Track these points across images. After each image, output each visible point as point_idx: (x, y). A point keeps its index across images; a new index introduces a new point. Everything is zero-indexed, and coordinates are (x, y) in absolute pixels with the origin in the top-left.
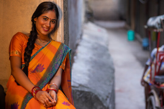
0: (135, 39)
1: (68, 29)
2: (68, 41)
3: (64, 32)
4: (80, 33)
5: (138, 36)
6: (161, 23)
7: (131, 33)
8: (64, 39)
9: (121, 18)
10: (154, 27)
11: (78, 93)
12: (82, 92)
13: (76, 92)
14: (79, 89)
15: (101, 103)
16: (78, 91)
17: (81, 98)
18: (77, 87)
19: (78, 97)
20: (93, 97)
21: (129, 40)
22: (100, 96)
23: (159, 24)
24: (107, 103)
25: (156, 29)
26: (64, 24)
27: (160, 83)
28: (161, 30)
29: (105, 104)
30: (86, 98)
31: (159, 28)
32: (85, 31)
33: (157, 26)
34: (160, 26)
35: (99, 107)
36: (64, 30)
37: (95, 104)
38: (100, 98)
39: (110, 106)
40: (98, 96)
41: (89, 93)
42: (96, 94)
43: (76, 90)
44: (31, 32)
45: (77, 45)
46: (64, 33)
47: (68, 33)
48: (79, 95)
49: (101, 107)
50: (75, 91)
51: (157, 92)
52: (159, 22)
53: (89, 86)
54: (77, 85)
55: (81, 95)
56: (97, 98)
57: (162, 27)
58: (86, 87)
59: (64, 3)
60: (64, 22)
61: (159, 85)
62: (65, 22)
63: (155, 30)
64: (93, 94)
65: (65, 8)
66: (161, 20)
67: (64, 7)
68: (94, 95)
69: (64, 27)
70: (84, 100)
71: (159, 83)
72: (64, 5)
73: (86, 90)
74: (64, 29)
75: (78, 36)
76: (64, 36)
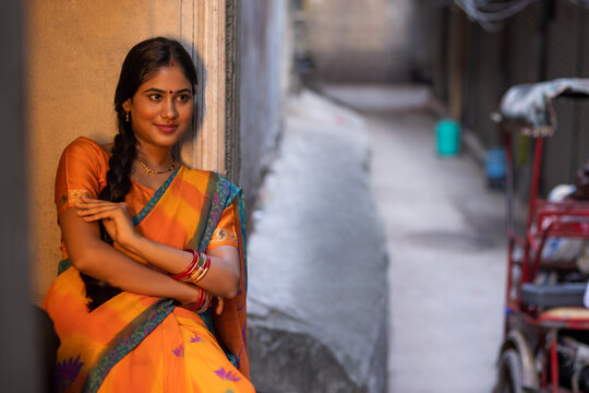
0: (462, 149)
1: (239, 132)
2: (238, 171)
3: (226, 143)
4: (274, 129)
5: (472, 140)
6: (547, 106)
7: (447, 130)
8: (226, 164)
9: (414, 76)
10: (521, 121)
11: (265, 338)
12: (277, 334)
13: (259, 335)
14: (270, 324)
15: (340, 372)
16: (265, 330)
17: (274, 353)
18: (263, 318)
19: (265, 350)
20: (313, 351)
21: (440, 155)
22: (338, 348)
23: (538, 111)
24: (363, 374)
25: (530, 125)
26: (227, 118)
27: (539, 310)
28: (545, 131)
29: (353, 377)
30: (292, 354)
31: (541, 124)
32: (292, 123)
33: (533, 118)
34: (542, 117)
35: (334, 386)
36: (227, 137)
37: (321, 376)
38: (339, 356)
39: (372, 382)
40: (332, 348)
41: (302, 337)
42: (325, 341)
43: (258, 327)
44: (117, 138)
45: (265, 172)
46: (226, 147)
47: (239, 146)
48: (268, 344)
49: (343, 385)
50: (256, 332)
51: (527, 337)
52: (540, 103)
53: (301, 314)
54: (263, 312)
55: (276, 345)
56: (327, 356)
57: (548, 122)
58: (292, 318)
59: (227, 50)
60: (227, 110)
61: (534, 314)
62: (229, 111)
63: (526, 132)
64: (314, 341)
65: (230, 66)
66: (545, 97)
67: (227, 63)
68: (317, 345)
69: (227, 127)
70: (283, 360)
71: (536, 308)
72: (227, 55)
73: (292, 328)
74: (226, 132)
75: (269, 142)
76: (226, 154)
